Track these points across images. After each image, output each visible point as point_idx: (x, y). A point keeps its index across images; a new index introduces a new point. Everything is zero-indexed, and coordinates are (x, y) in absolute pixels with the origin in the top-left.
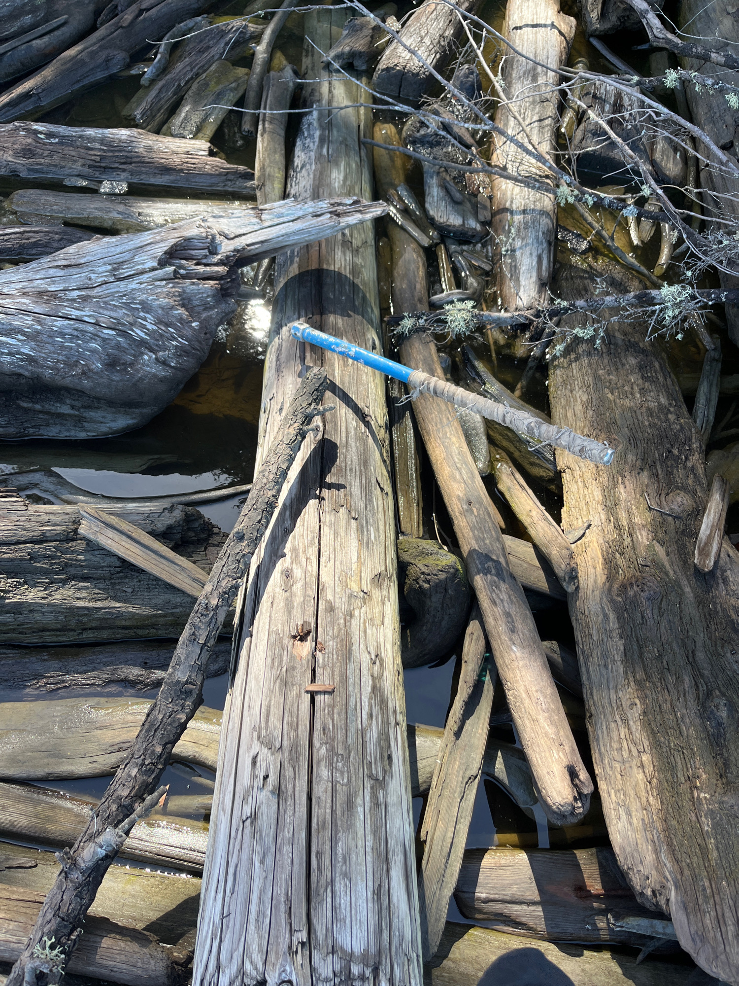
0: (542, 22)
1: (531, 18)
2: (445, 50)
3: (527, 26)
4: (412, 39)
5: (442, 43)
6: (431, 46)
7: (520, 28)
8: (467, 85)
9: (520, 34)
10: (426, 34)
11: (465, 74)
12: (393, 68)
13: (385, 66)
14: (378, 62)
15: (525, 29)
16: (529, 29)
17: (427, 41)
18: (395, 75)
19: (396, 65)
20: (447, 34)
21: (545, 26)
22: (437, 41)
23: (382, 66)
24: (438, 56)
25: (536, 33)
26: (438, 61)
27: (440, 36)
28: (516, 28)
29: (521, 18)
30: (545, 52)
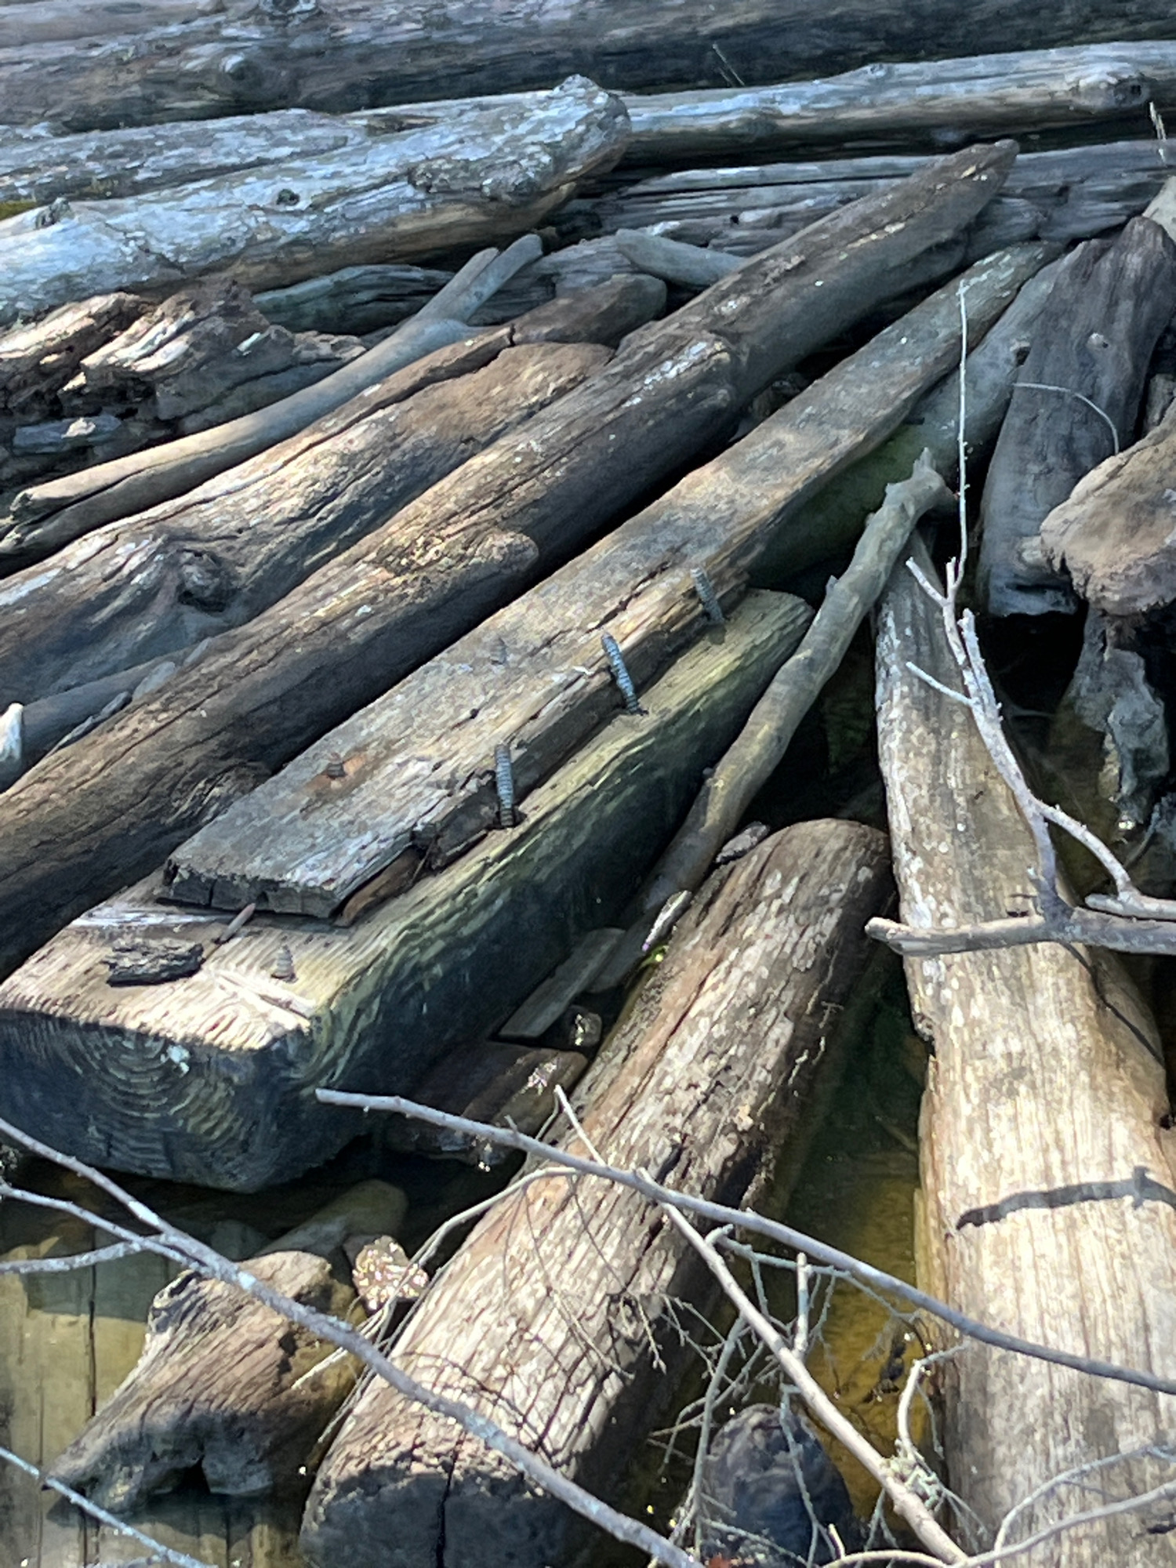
0: (1093, 1176)
1: (1035, 1164)
2: (646, 1357)
3: (1023, 1200)
4: (477, 1331)
5: (628, 1330)
6: (573, 1351)
7: (994, 1214)
8: (771, 1501)
9: (999, 1240)
10: (540, 1305)
11: (750, 1452)
12: (393, 1473)
13: (353, 1469)
14: (324, 1453)
15: (1017, 1218)
16: (1037, 1214)
17: (551, 1331)
18: (407, 1502)
19: (409, 1456)
20: (644, 1284)
21: (1108, 1192)
22: (595, 1324)
23: (339, 1467)
24: (612, 1386)
25: (1072, 1225)
26: (615, 1409)
27: (614, 1299)
28: (975, 1217)
29: (992, 1171)
30: (1128, 1303)
